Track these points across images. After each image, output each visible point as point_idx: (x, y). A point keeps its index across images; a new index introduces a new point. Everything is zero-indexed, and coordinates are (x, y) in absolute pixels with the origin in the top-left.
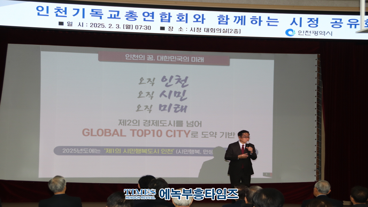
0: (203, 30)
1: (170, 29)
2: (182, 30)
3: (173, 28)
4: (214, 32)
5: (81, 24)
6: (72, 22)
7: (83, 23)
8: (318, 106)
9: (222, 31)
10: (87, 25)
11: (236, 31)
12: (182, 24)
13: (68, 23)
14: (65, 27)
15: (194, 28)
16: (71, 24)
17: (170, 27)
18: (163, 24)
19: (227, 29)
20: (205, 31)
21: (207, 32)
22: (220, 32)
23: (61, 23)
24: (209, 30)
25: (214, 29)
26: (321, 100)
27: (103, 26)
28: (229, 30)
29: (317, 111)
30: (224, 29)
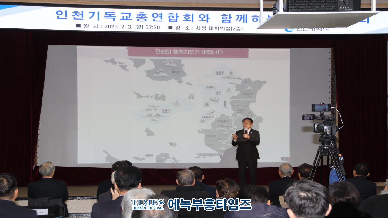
0: (207, 28)
1: (177, 28)
2: (188, 29)
3: (180, 27)
4: (219, 30)
5: (96, 26)
6: (88, 24)
7: (98, 25)
8: (332, 96)
9: (225, 29)
10: (101, 26)
11: (238, 28)
12: (189, 23)
13: (84, 25)
14: (82, 29)
15: (200, 27)
16: (87, 26)
17: (177, 27)
18: (171, 24)
19: (230, 27)
20: (209, 29)
21: (212, 30)
22: (224, 30)
23: (78, 26)
24: (213, 28)
25: (218, 28)
26: (335, 90)
27: (116, 27)
28: (232, 28)
29: (331, 100)
30: (227, 27)
